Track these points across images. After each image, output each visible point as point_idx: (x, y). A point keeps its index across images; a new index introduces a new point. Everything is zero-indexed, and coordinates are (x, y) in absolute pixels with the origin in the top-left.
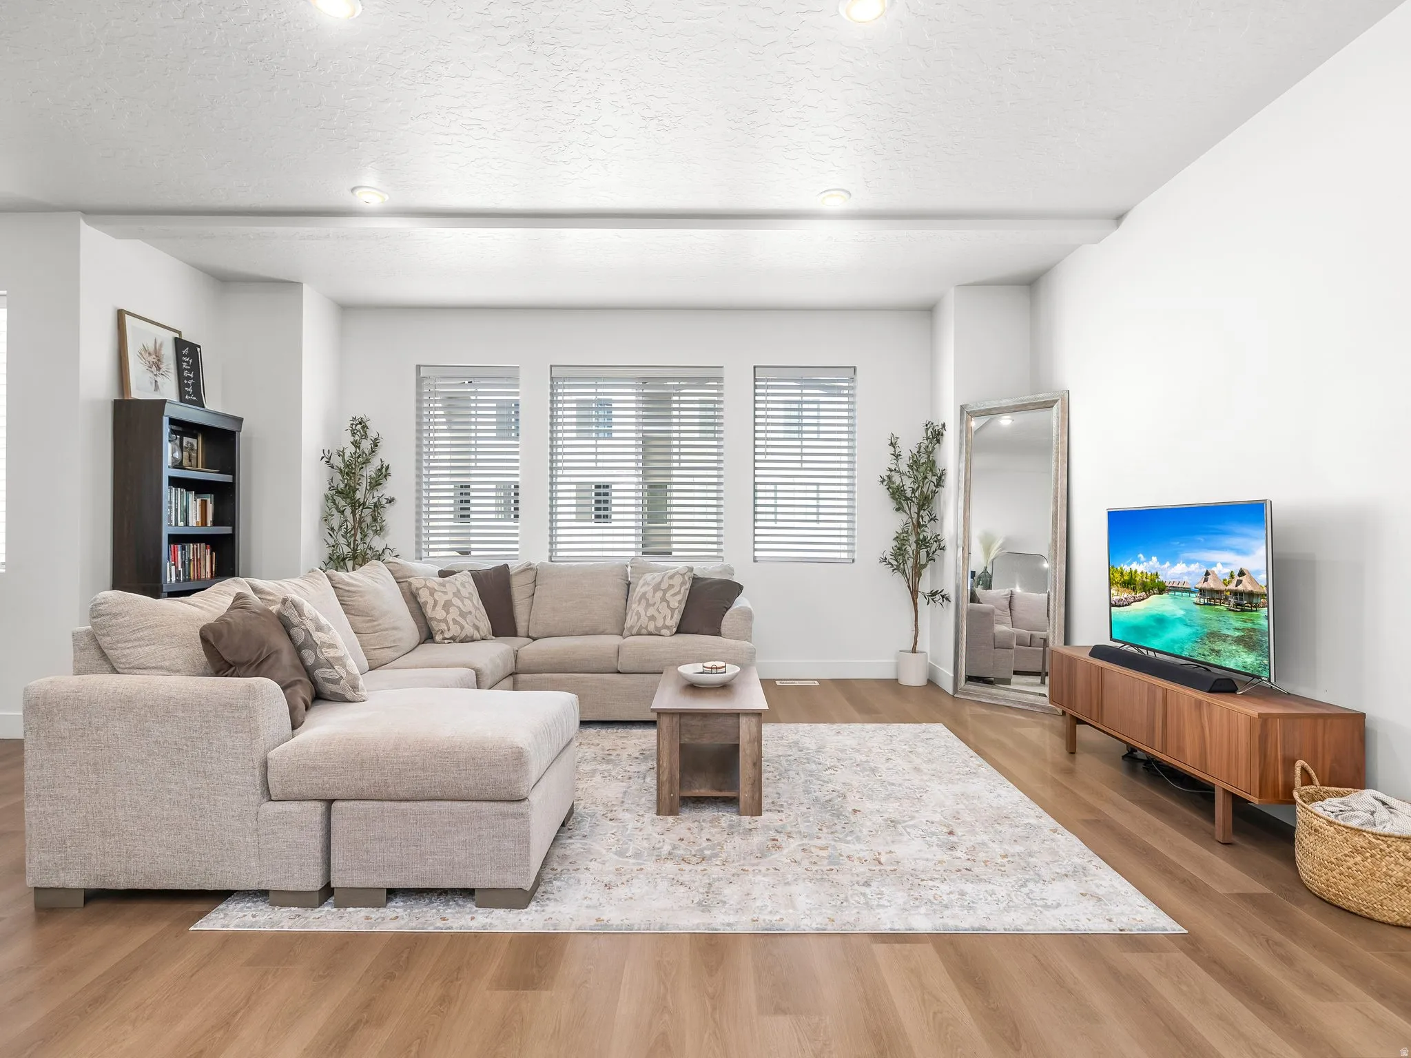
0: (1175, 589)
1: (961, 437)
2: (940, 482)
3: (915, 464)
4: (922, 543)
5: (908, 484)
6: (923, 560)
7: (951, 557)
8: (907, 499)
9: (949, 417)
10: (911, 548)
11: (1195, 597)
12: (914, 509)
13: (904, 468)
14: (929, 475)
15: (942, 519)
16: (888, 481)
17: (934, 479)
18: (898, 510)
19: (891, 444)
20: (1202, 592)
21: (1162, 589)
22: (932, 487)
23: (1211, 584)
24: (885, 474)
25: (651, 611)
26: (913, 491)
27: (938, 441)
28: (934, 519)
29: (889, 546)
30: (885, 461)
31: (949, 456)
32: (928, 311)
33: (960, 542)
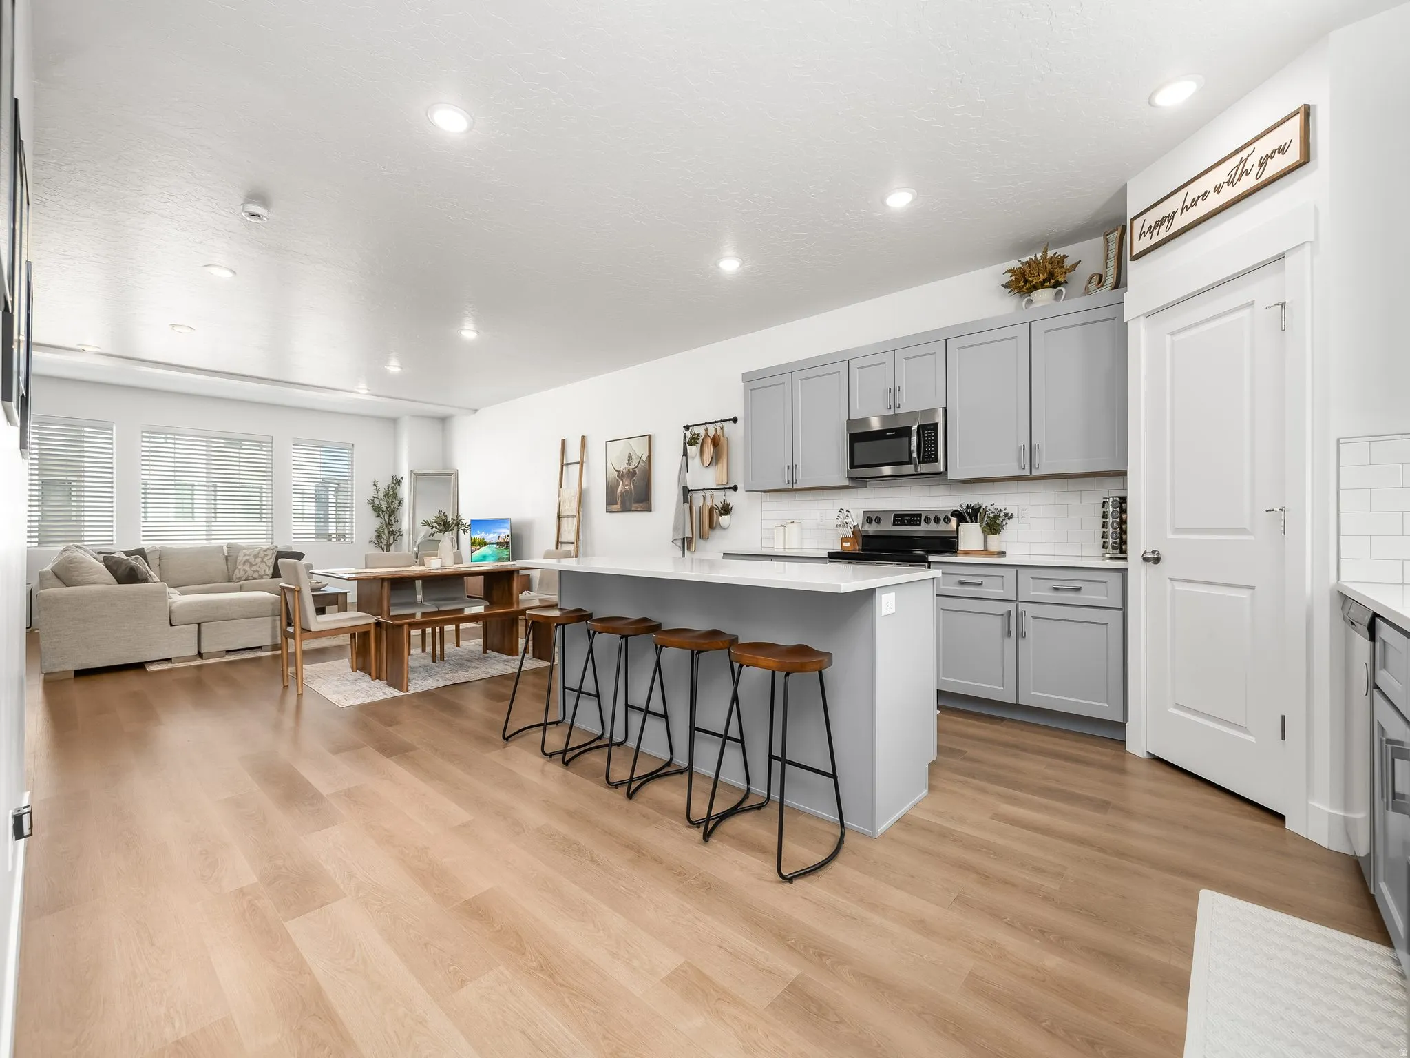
0: (490, 544)
1: (411, 484)
2: (400, 504)
3: (387, 495)
4: (392, 533)
5: (384, 505)
6: (391, 541)
7: (406, 539)
8: (383, 512)
9: (405, 474)
10: (385, 536)
11: (495, 546)
12: (387, 517)
13: (382, 497)
14: (394, 500)
15: (401, 522)
16: (372, 503)
17: (397, 503)
18: (377, 517)
19: (375, 484)
20: (498, 543)
21: (485, 544)
22: (396, 506)
23: (501, 541)
24: (371, 498)
25: (254, 568)
26: (387, 508)
27: (399, 485)
28: (397, 521)
29: (373, 535)
30: (371, 493)
31: (405, 491)
32: (394, 421)
33: (411, 532)
